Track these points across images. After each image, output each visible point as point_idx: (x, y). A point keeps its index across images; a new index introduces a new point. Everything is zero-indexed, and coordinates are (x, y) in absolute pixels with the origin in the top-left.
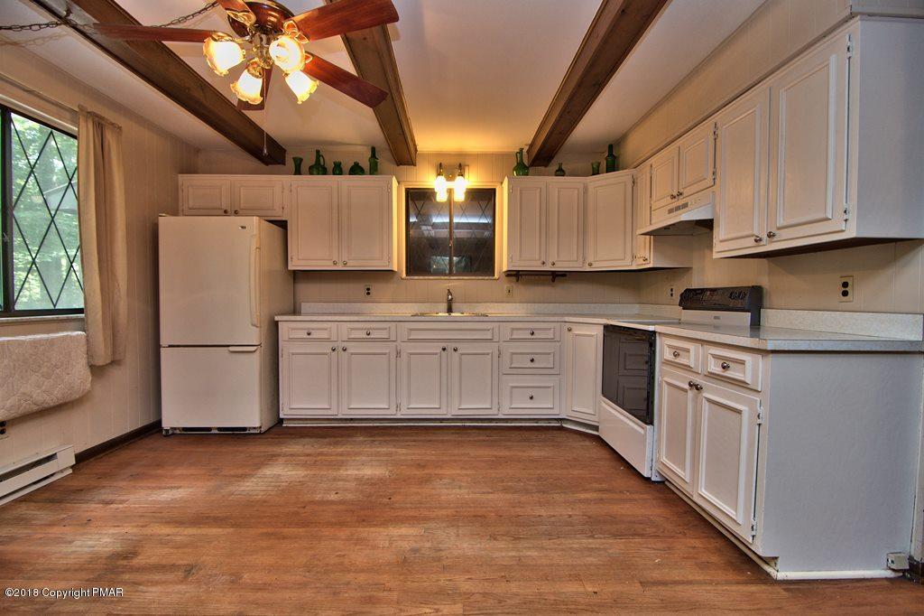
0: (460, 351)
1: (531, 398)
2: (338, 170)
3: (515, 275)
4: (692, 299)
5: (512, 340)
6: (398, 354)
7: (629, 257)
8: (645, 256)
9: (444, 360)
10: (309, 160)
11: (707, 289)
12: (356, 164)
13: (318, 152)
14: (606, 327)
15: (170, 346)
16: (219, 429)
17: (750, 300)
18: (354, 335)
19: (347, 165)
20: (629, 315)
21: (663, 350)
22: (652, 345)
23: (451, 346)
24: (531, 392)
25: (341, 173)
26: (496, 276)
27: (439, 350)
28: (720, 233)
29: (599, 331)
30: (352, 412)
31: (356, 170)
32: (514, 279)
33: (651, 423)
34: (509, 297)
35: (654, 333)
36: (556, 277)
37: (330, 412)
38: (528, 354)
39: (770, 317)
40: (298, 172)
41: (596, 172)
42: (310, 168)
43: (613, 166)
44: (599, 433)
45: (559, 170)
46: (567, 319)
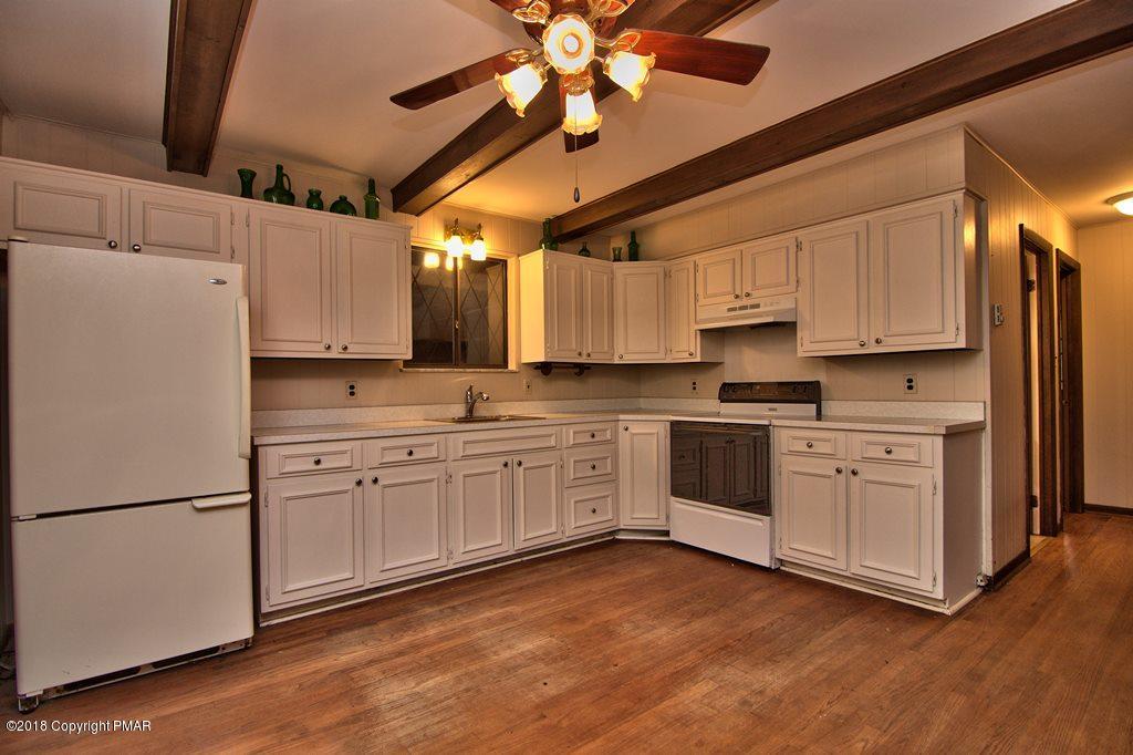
0: (524, 465)
1: (594, 511)
2: (314, 201)
3: (545, 368)
5: (575, 445)
6: (449, 478)
7: (662, 350)
8: (688, 348)
9: (507, 479)
10: (265, 179)
11: (756, 384)
12: (343, 199)
13: (280, 168)
14: (673, 424)
15: (40, 516)
16: (155, 665)
17: (806, 393)
18: (387, 457)
19: (329, 198)
23: (513, 459)
24: (591, 505)
25: (320, 207)
26: (512, 366)
27: (499, 467)
29: (665, 430)
31: (342, 206)
32: (537, 373)
33: (769, 513)
34: (528, 394)
37: (352, 584)
38: (588, 460)
40: (247, 192)
41: (618, 259)
42: (266, 191)
43: (634, 255)
44: (672, 537)
45: (585, 252)
46: (622, 417)
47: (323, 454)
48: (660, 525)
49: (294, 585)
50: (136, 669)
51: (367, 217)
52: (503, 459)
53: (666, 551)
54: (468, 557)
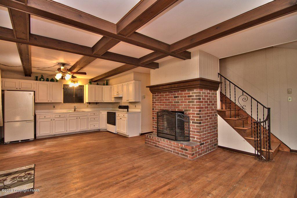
0: (80, 118)
1: (94, 126)
2: (47, 80)
3: (89, 103)
4: (120, 107)
5: (91, 115)
6: (67, 120)
7: (110, 100)
8: (113, 100)
9: (77, 120)
10: (40, 77)
11: (122, 106)
12: (52, 79)
13: (42, 75)
14: (107, 112)
15: (7, 122)
16: (21, 141)
17: (127, 107)
18: (56, 116)
20: (111, 110)
21: (117, 115)
22: (115, 114)
23: (78, 117)
26: (84, 103)
28: (123, 99)
29: (106, 113)
30: (56, 133)
32: (89, 104)
33: (115, 125)
34: (87, 107)
35: (115, 112)
36: (97, 103)
37: (50, 134)
38: (93, 118)
39: (130, 110)
40: (37, 80)
41: (104, 85)
42: (40, 79)
43: (107, 84)
44: (107, 130)
45: (98, 84)
46: (101, 111)
47: (46, 116)
48: (105, 128)
49: (41, 133)
50: (18, 141)
51: (56, 82)
52: (76, 117)
53: (107, 132)
54: (70, 131)
